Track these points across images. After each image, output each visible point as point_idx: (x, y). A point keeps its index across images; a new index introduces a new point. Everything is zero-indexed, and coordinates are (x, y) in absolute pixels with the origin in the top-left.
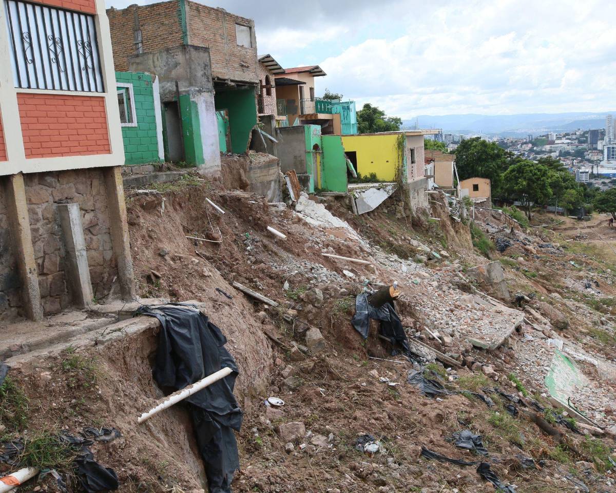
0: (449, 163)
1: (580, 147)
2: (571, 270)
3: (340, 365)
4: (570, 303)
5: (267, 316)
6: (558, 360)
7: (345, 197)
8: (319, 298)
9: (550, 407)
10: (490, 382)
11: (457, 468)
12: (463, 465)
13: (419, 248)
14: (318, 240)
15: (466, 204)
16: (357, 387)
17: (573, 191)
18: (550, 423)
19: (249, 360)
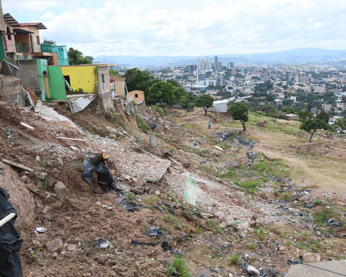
0: (122, 82)
1: (185, 74)
2: (187, 137)
3: (78, 201)
4: (188, 154)
5: (28, 178)
6: (189, 183)
7: (66, 103)
8: (61, 163)
9: (188, 207)
10: (159, 199)
11: (151, 247)
12: (154, 245)
13: (111, 131)
14: (53, 129)
15: (133, 105)
16: (90, 213)
17: (184, 96)
18: (190, 215)
19: (21, 207)
